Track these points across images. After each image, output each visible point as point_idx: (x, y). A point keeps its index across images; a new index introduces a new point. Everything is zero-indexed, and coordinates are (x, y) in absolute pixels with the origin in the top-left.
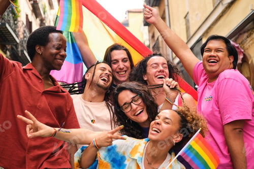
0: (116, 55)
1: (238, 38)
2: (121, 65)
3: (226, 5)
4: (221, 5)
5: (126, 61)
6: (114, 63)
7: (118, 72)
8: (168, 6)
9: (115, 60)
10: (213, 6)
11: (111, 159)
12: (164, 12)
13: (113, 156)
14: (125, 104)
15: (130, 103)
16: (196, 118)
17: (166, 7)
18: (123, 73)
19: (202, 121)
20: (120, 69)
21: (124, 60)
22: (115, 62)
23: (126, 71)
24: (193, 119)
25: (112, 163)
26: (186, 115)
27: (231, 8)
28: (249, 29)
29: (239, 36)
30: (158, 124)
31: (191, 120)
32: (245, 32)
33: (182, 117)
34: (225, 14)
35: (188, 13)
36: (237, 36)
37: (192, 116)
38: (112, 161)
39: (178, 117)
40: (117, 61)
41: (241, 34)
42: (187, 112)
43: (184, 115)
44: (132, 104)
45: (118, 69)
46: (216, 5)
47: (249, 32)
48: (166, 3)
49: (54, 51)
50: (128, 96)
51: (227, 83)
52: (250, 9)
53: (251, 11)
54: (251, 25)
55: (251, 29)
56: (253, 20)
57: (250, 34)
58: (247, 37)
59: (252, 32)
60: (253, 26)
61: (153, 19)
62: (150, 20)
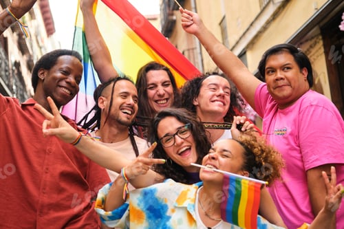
0: (153, 76)
2: (161, 90)
3: (278, 5)
4: (271, 5)
5: (168, 85)
6: (151, 88)
7: (156, 101)
8: (196, 8)
9: (153, 84)
10: (260, 6)
11: (147, 206)
13: (151, 202)
14: (167, 135)
15: (174, 135)
16: (267, 150)
18: (164, 102)
19: (275, 154)
20: (159, 96)
21: (164, 84)
22: (152, 86)
23: (167, 99)
24: (263, 151)
25: (148, 212)
26: (252, 146)
27: (286, 8)
28: (313, 36)
30: (213, 158)
31: (260, 152)
32: (307, 41)
33: (246, 148)
35: (224, 17)
37: (260, 146)
38: (148, 209)
39: (241, 148)
40: (155, 85)
42: (253, 142)
43: (249, 147)
44: (176, 136)
45: (156, 95)
46: (264, 5)
47: (313, 41)
48: (193, 5)
49: (59, 75)
50: (172, 124)
51: (314, 111)
52: (313, 7)
53: (316, 11)
54: (316, 30)
55: (317, 36)
56: (318, 23)
57: (316, 43)
58: (311, 47)
59: (318, 40)
60: (319, 32)
61: (194, 27)
62: (190, 29)
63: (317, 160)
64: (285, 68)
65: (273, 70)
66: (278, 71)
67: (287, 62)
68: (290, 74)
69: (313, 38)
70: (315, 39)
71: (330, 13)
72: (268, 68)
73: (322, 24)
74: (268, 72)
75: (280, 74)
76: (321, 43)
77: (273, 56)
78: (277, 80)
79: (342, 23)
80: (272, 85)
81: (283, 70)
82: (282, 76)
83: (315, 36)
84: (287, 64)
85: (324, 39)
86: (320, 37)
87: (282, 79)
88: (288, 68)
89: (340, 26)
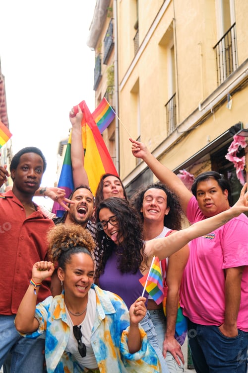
1: (192, 168)
3: (181, 134)
4: (176, 133)
8: (119, 128)
10: (167, 133)
12: (114, 133)
14: (103, 221)
17: (117, 130)
27: (187, 138)
28: (205, 160)
29: (193, 166)
32: (200, 163)
34: (180, 142)
35: (139, 137)
36: (191, 166)
41: (195, 165)
47: (204, 164)
48: (117, 125)
51: (237, 224)
52: (207, 140)
53: (208, 143)
54: (207, 156)
55: (207, 161)
56: (210, 152)
57: (206, 166)
58: (202, 168)
59: (208, 164)
60: (209, 158)
61: (142, 153)
62: (139, 154)
63: (237, 262)
64: (212, 191)
65: (203, 193)
66: (207, 193)
67: (213, 186)
68: (215, 196)
69: (204, 162)
70: (206, 162)
71: (218, 146)
72: (199, 191)
73: (212, 153)
74: (199, 194)
75: (208, 196)
76: (210, 166)
77: (202, 182)
78: (206, 200)
79: (228, 154)
80: (203, 203)
81: (210, 192)
82: (210, 198)
83: (207, 160)
84: (213, 188)
85: (212, 163)
86: (210, 162)
87: (209, 199)
88: (214, 191)
89: (226, 156)
